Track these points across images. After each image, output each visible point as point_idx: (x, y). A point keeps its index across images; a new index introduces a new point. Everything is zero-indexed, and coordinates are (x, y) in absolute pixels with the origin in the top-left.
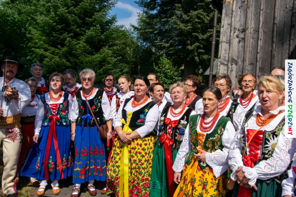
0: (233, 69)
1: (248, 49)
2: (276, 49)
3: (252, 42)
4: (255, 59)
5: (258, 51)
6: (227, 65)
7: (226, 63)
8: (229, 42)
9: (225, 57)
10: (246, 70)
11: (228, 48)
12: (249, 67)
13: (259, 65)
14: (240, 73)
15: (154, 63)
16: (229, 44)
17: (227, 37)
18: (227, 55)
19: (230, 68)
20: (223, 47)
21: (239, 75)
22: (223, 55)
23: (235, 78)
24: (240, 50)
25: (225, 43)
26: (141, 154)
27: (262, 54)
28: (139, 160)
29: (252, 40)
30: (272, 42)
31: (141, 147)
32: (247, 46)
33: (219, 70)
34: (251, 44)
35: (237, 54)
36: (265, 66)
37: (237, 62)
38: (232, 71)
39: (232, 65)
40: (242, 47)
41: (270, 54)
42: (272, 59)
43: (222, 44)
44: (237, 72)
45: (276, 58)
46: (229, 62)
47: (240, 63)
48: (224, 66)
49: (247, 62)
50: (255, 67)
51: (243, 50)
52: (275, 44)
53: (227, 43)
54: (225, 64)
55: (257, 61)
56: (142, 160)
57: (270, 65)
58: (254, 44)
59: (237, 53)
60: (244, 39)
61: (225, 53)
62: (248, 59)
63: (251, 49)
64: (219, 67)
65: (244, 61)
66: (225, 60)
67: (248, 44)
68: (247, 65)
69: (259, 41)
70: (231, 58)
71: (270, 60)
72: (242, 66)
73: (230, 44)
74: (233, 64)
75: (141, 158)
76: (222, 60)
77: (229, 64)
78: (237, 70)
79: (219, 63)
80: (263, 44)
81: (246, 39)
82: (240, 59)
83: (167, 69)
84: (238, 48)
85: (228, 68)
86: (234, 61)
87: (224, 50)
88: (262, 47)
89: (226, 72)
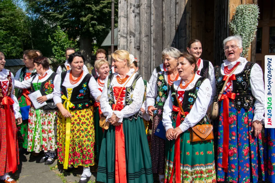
0: (132, 41)
1: (143, 22)
2: (166, 23)
3: (146, 17)
4: (150, 32)
5: (152, 25)
6: (127, 38)
7: (125, 35)
8: (127, 17)
9: (124, 30)
10: (143, 41)
11: (126, 22)
12: (145, 38)
13: (153, 36)
14: (138, 44)
16: (126, 18)
17: (124, 12)
18: (126, 29)
19: (129, 40)
20: (122, 21)
21: (137, 46)
22: (122, 29)
23: (134, 49)
24: (136, 24)
25: (123, 18)
26: (86, 124)
27: (155, 27)
28: (85, 129)
29: (146, 15)
30: (162, 17)
31: (84, 118)
32: (142, 20)
33: (120, 42)
34: (145, 18)
35: (134, 28)
36: (158, 37)
37: (135, 34)
38: (130, 42)
39: (130, 37)
40: (138, 21)
41: (161, 26)
42: (163, 31)
43: (120, 19)
44: (135, 44)
45: (166, 30)
46: (128, 35)
47: (137, 35)
48: (124, 38)
49: (143, 34)
50: (150, 38)
51: (139, 24)
52: (164, 19)
53: (125, 17)
54: (125, 37)
55: (151, 33)
56: (88, 129)
57: (162, 37)
58: (148, 18)
59: (134, 26)
60: (139, 14)
61: (124, 27)
62: (144, 31)
63: (145, 23)
64: (119, 39)
65: (141, 34)
66: (124, 33)
67: (143, 19)
68: (143, 37)
69: (152, 16)
70: (129, 31)
71: (161, 32)
72: (139, 38)
73: (128, 18)
74: (132, 36)
75: (87, 126)
76: (121, 33)
77: (128, 37)
78: (135, 42)
79: (119, 36)
80: (155, 18)
81: (141, 14)
82: (137, 32)
84: (135, 22)
85: (127, 40)
86: (132, 34)
87: (122, 24)
88: (154, 21)
89: (126, 44)
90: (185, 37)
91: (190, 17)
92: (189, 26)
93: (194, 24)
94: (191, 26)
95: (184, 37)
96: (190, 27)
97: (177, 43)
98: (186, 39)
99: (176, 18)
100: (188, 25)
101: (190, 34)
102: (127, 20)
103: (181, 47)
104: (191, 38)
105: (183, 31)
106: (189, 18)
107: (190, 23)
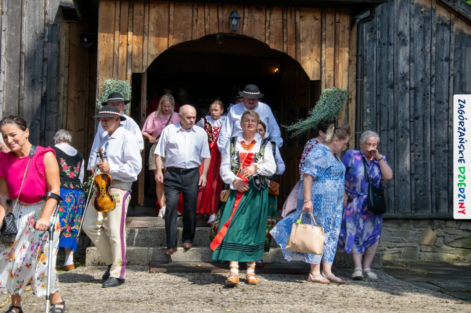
90: (57, 113)
91: (66, 82)
92: (64, 97)
93: (73, 95)
94: (67, 97)
95: (55, 114)
96: (66, 99)
97: (43, 122)
98: (58, 116)
99: (42, 82)
100: (62, 94)
101: (65, 109)
103: (50, 128)
104: (66, 115)
105: (54, 103)
106: (64, 84)
107: (65, 93)
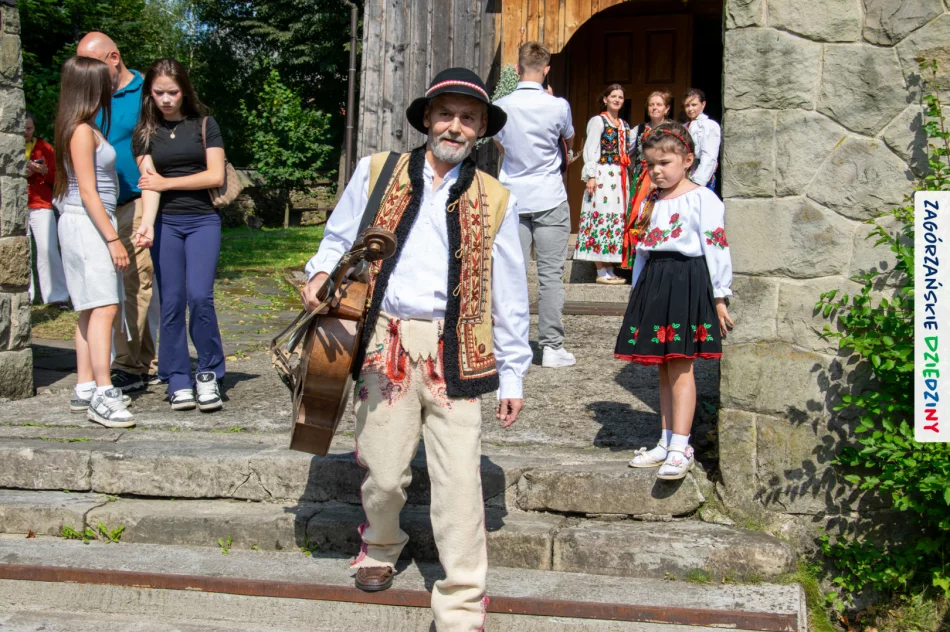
0: (387, 119)
1: (411, 82)
3: (416, 71)
6: (377, 113)
7: (373, 108)
8: (378, 69)
9: (372, 98)
11: (377, 80)
15: (242, 101)
16: (378, 73)
17: (374, 59)
18: (376, 95)
19: (382, 117)
20: (369, 79)
21: (397, 131)
22: (368, 94)
23: (391, 136)
24: (397, 85)
25: (371, 71)
29: (416, 67)
32: (408, 78)
33: (363, 121)
34: (414, 73)
35: (392, 92)
37: (392, 106)
38: (384, 123)
39: (384, 112)
40: (400, 79)
43: (365, 73)
44: (393, 126)
46: (380, 107)
47: (398, 108)
48: (371, 114)
51: (402, 85)
53: (374, 71)
54: (373, 111)
59: (392, 90)
60: (402, 64)
61: (373, 90)
63: (415, 83)
66: (372, 104)
67: (411, 74)
69: (428, 69)
70: (382, 99)
73: (381, 73)
74: (387, 110)
76: (367, 103)
78: (394, 123)
79: (361, 110)
81: (406, 65)
82: (398, 101)
83: (287, 119)
84: (394, 81)
85: (378, 118)
86: (388, 106)
87: (369, 85)
89: (374, 126)
102: (379, 75)
